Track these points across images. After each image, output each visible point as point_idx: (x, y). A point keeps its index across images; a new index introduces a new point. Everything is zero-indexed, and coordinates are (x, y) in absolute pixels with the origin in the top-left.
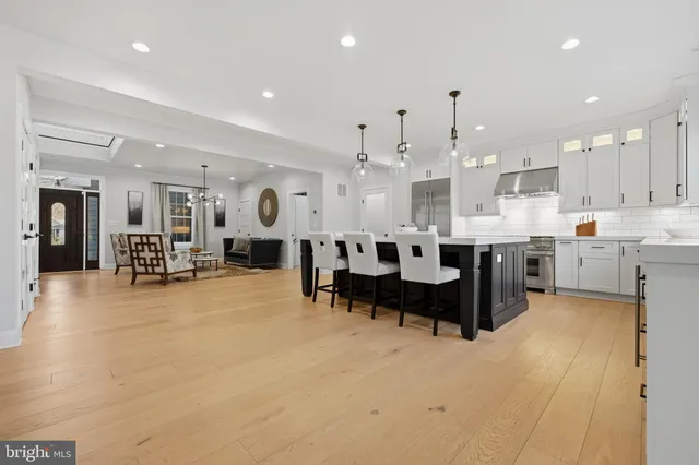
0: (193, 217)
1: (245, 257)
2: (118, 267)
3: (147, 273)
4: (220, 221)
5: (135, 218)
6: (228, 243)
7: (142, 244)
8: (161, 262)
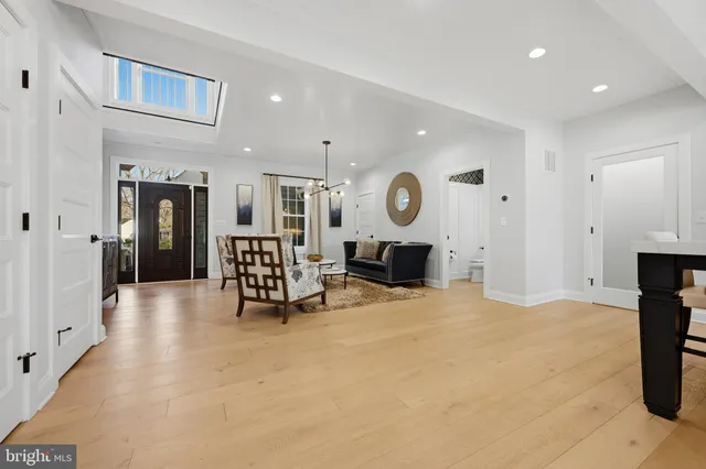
0: (306, 216)
1: (382, 269)
2: (225, 279)
3: (258, 299)
4: (336, 220)
5: (245, 217)
6: (350, 247)
7: (252, 252)
8: (279, 282)
